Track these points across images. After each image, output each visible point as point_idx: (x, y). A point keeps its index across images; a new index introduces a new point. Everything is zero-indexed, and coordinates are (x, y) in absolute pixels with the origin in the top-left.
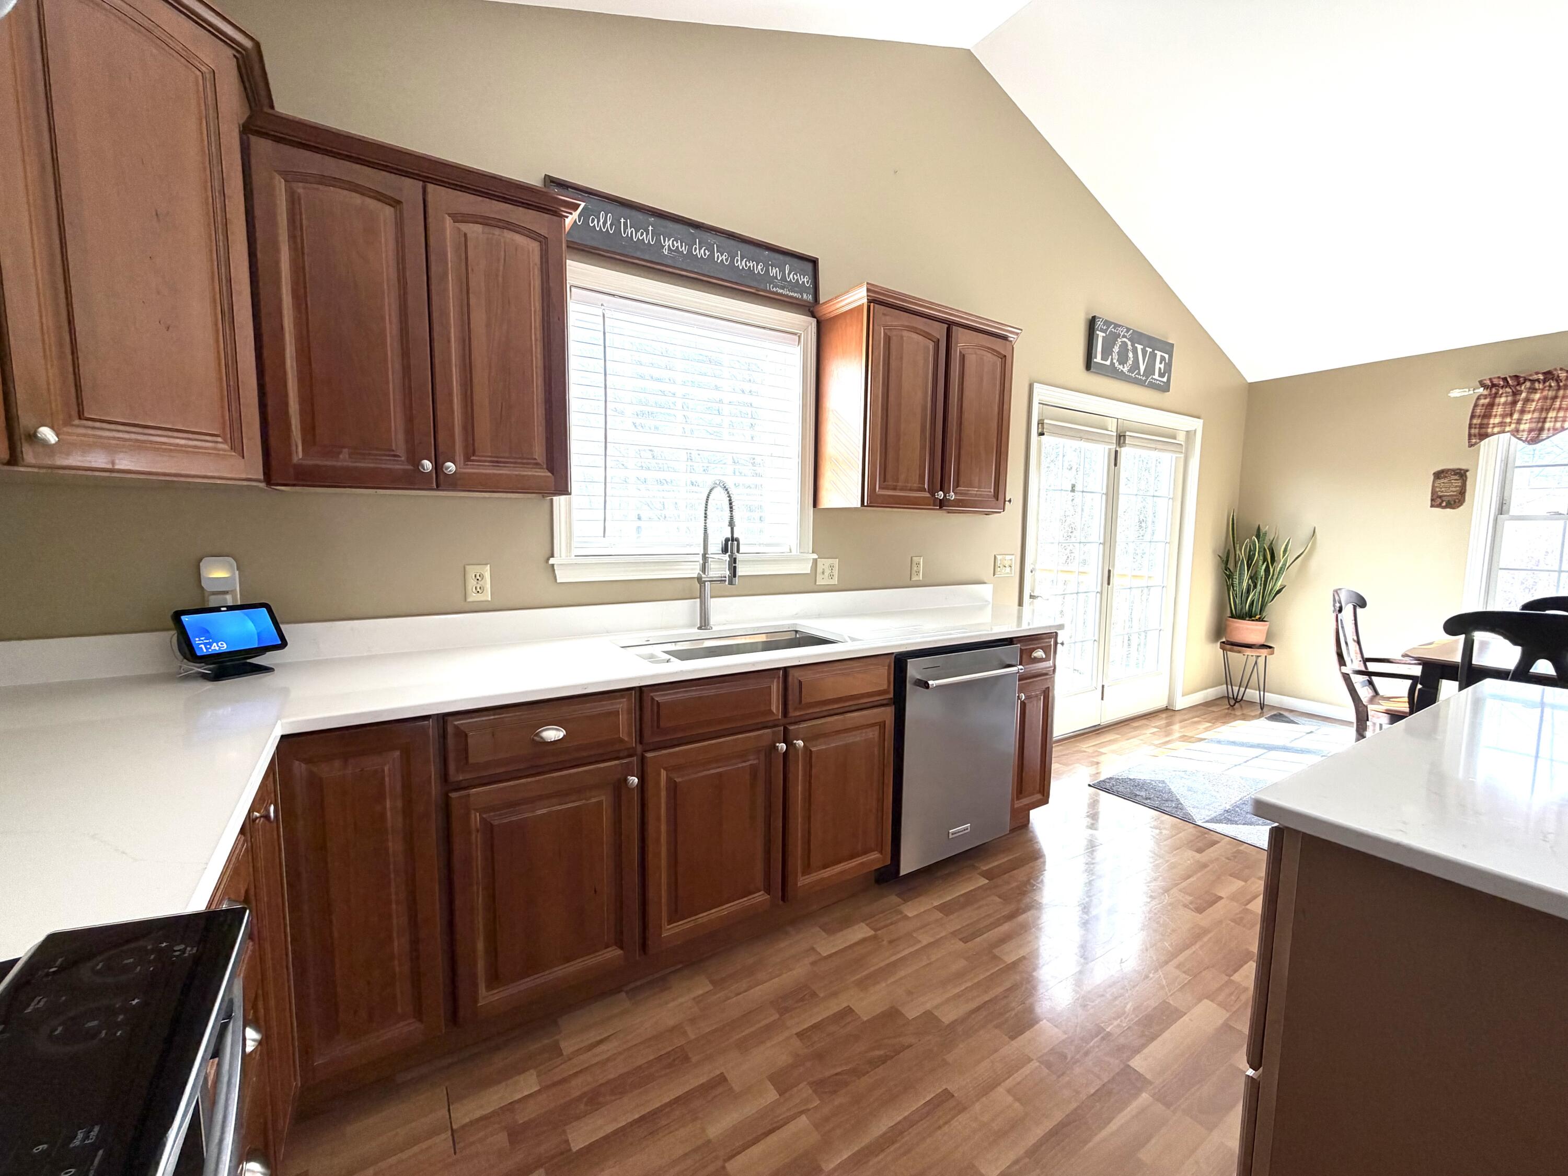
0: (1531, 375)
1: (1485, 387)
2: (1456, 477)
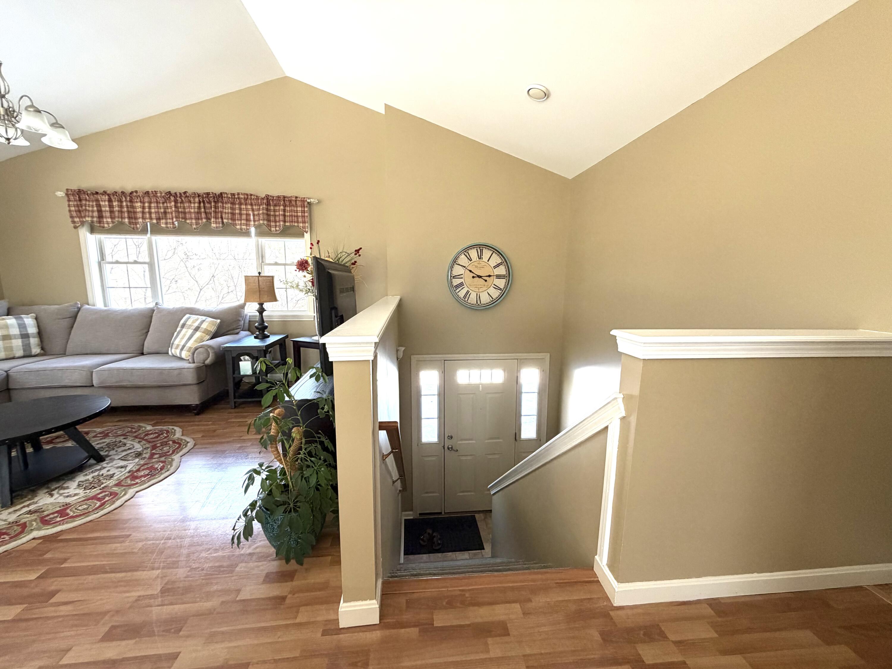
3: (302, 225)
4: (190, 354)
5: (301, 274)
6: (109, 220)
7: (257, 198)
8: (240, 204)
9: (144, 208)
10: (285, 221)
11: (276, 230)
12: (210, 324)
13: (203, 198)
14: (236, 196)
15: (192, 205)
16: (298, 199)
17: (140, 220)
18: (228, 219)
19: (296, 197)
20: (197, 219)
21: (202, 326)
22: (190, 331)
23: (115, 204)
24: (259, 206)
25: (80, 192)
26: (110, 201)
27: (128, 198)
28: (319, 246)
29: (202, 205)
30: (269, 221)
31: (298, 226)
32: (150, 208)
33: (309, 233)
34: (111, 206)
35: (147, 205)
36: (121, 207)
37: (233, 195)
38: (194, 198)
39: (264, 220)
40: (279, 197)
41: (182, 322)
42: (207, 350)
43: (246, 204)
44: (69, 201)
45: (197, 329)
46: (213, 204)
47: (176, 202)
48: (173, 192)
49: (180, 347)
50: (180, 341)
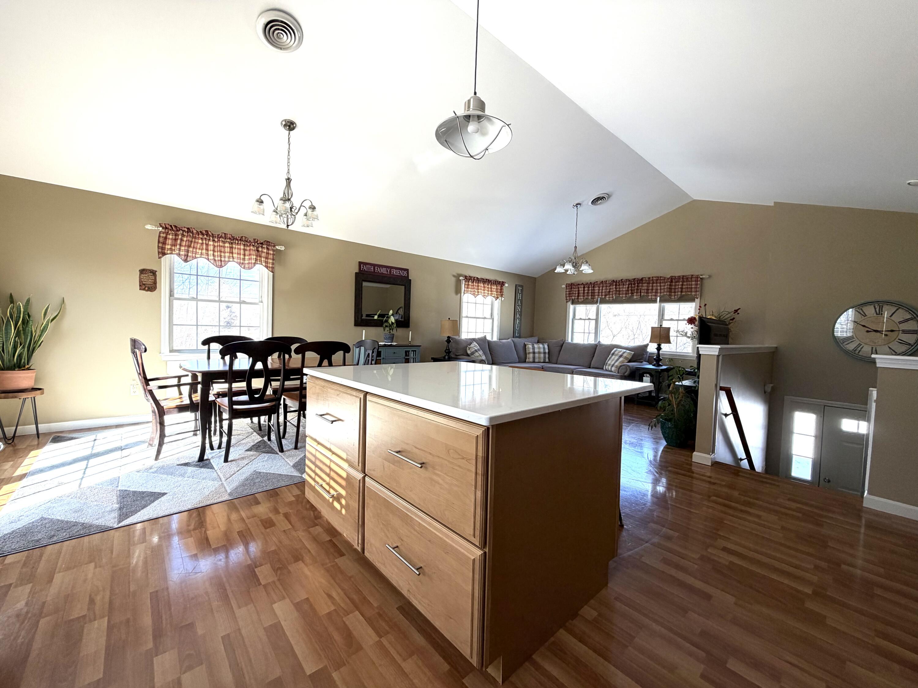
0: (182, 227)
1: (163, 228)
2: (152, 274)
3: (694, 293)
4: (617, 369)
5: (690, 326)
6: (582, 297)
7: (665, 278)
8: (653, 283)
9: (599, 290)
10: (682, 292)
11: (675, 298)
12: (628, 354)
13: (631, 281)
14: (651, 279)
15: (625, 286)
16: (693, 276)
17: (597, 297)
18: (644, 293)
19: (692, 275)
20: (626, 294)
21: (624, 355)
22: (617, 357)
23: (586, 289)
24: (665, 283)
25: (572, 284)
26: (584, 288)
27: (593, 285)
28: (705, 308)
29: (630, 285)
30: (670, 292)
31: (691, 294)
32: (602, 290)
33: (699, 299)
34: (584, 290)
35: (601, 288)
36: (588, 290)
37: (650, 278)
38: (626, 282)
39: (667, 292)
40: (679, 276)
41: (612, 352)
42: (626, 367)
43: (657, 283)
44: (566, 289)
45: (621, 356)
46: (636, 285)
47: (616, 285)
48: (615, 280)
49: (611, 365)
50: (612, 362)
